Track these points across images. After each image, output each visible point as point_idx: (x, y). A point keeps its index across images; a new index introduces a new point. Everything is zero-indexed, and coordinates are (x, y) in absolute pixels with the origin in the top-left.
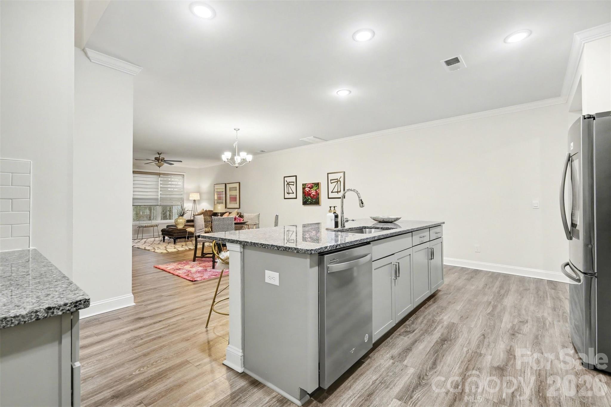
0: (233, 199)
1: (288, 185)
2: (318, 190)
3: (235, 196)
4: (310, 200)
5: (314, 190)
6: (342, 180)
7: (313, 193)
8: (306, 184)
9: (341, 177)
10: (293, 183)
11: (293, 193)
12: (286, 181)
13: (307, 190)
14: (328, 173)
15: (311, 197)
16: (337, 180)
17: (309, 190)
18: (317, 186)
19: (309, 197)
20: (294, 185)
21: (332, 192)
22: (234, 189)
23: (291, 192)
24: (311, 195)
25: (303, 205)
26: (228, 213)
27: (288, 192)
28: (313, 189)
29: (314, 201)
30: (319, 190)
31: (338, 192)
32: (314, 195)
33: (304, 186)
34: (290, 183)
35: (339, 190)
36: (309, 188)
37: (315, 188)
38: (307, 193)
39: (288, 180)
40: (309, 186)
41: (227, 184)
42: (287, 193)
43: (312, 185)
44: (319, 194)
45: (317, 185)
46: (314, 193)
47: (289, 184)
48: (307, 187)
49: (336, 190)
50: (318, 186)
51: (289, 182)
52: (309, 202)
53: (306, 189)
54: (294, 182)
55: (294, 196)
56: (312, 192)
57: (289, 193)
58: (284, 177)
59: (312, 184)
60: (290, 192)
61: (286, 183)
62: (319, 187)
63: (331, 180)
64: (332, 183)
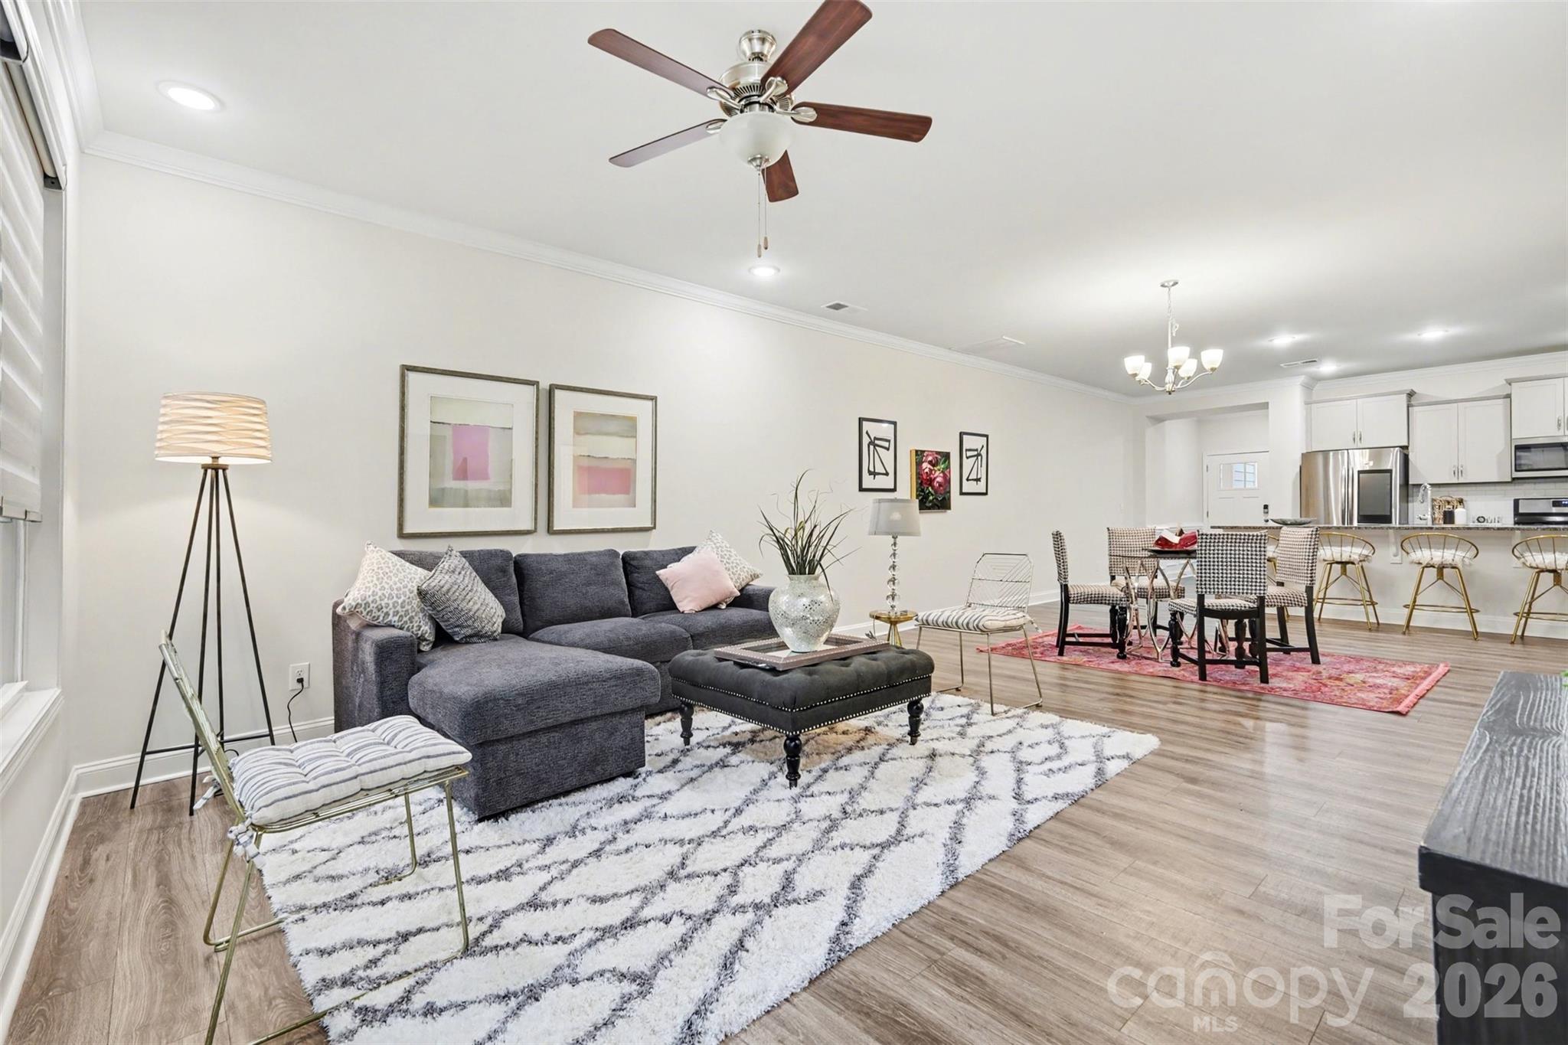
1: (872, 447)
2: (947, 472)
5: (939, 470)
6: (984, 452)
7: (937, 479)
8: (924, 451)
9: (983, 446)
10: (886, 444)
11: (887, 474)
12: (867, 433)
13: (927, 470)
14: (961, 433)
15: (933, 487)
16: (976, 453)
17: (929, 469)
18: (944, 461)
19: (930, 489)
20: (888, 449)
21: (968, 479)
23: (879, 469)
24: (935, 484)
27: (871, 469)
29: (939, 499)
30: (949, 472)
31: (976, 480)
32: (940, 485)
33: (918, 458)
34: (877, 442)
35: (979, 475)
36: (930, 463)
37: (943, 466)
38: (925, 477)
39: (873, 430)
40: (930, 458)
42: (870, 473)
43: (936, 458)
44: (947, 484)
45: (944, 458)
46: (939, 480)
47: (875, 445)
48: (925, 461)
50: (948, 461)
51: (875, 438)
52: (931, 501)
53: (925, 465)
54: (889, 441)
55: (888, 482)
56: (936, 474)
57: (874, 474)
58: (861, 420)
59: (938, 453)
60: (876, 471)
61: (866, 440)
62: (949, 463)
63: (967, 450)
64: (967, 458)
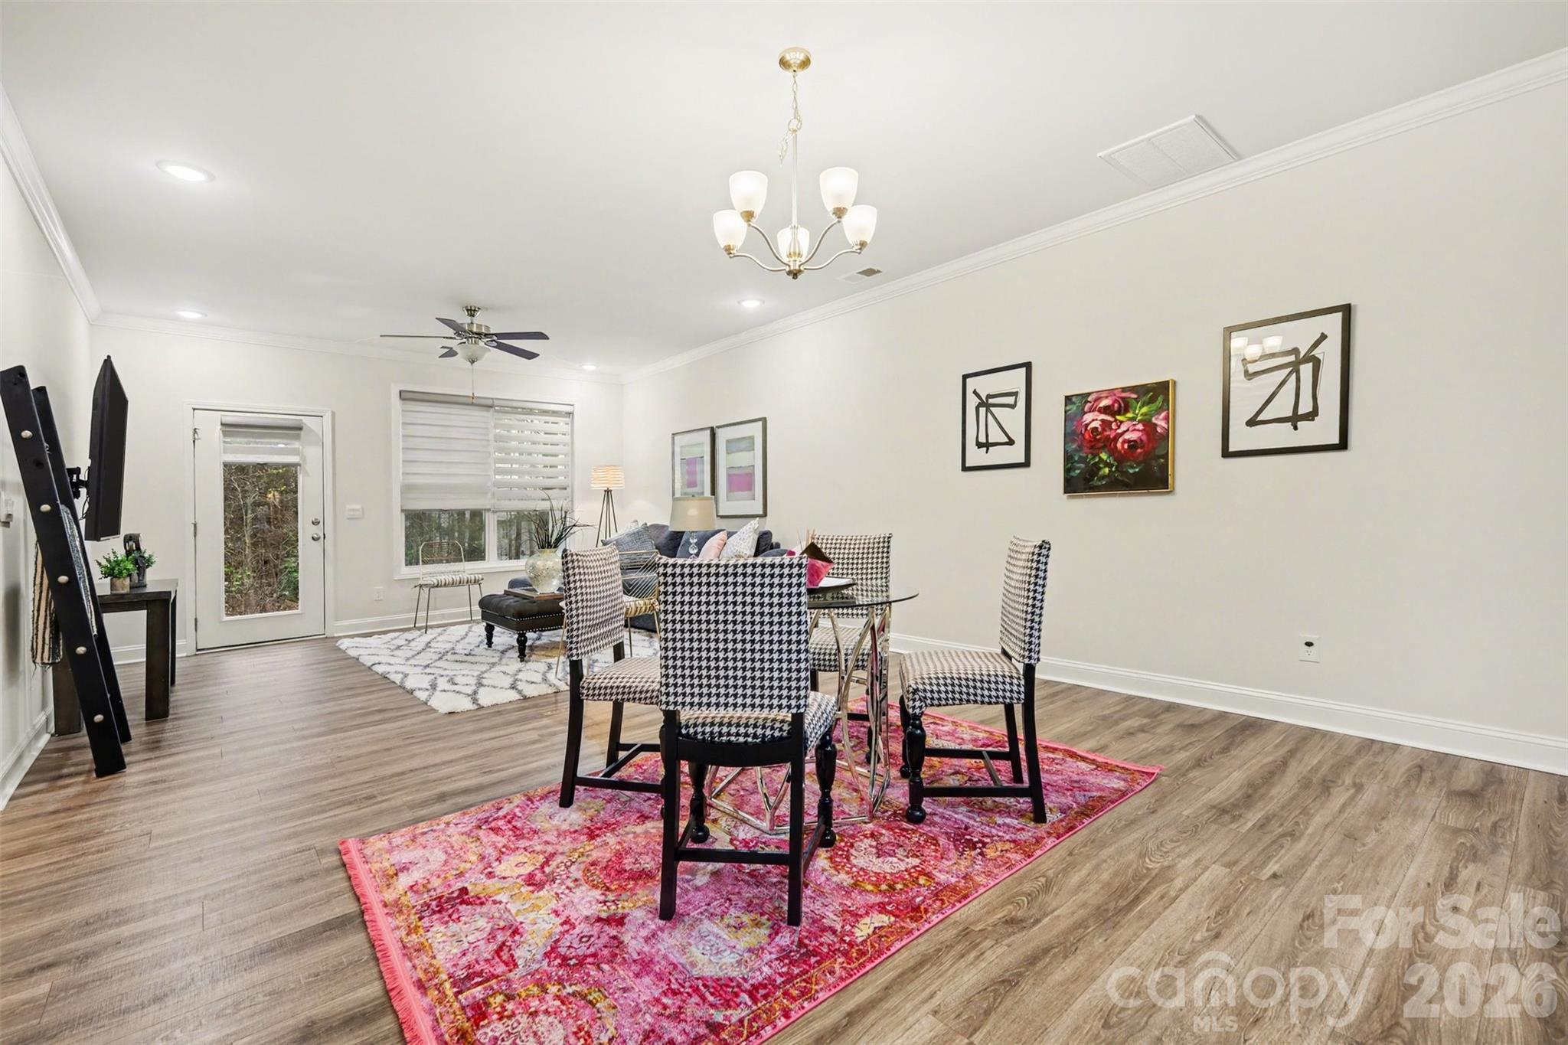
0: (742, 481)
1: (982, 410)
2: (1158, 420)
3: (747, 471)
4: (1107, 470)
5: (1133, 419)
6: (1330, 354)
7: (1127, 436)
8: (1089, 394)
9: (1323, 337)
10: (1010, 400)
11: (1011, 442)
12: (975, 392)
13: (1095, 425)
14: (1231, 329)
15: (1113, 452)
16: (1292, 358)
17: (1103, 421)
18: (1152, 401)
19: (1104, 456)
20: (1014, 406)
21: (1252, 423)
22: (743, 445)
23: (996, 436)
24: (1119, 445)
25: (1066, 492)
26: (722, 535)
27: (982, 439)
28: (1130, 415)
29: (1131, 471)
30: (1167, 419)
31: (1294, 419)
32: (1133, 445)
33: (1073, 408)
34: (991, 401)
35: (1305, 407)
36: (1106, 410)
37: (1145, 409)
38: (1089, 436)
39: (985, 386)
40: (1104, 403)
41: (718, 427)
42: (979, 445)
43: (1123, 399)
44: (1165, 437)
45: (1159, 393)
46: (1131, 436)
48: (1091, 410)
49: (1282, 406)
50: (1160, 399)
51: (989, 396)
52: (1104, 477)
53: (1090, 417)
54: (1015, 394)
55: (1017, 454)
56: (1123, 428)
57: (987, 445)
58: (965, 377)
59: (1124, 390)
60: (990, 441)
61: (972, 402)
62: (1166, 400)
64: (1249, 376)
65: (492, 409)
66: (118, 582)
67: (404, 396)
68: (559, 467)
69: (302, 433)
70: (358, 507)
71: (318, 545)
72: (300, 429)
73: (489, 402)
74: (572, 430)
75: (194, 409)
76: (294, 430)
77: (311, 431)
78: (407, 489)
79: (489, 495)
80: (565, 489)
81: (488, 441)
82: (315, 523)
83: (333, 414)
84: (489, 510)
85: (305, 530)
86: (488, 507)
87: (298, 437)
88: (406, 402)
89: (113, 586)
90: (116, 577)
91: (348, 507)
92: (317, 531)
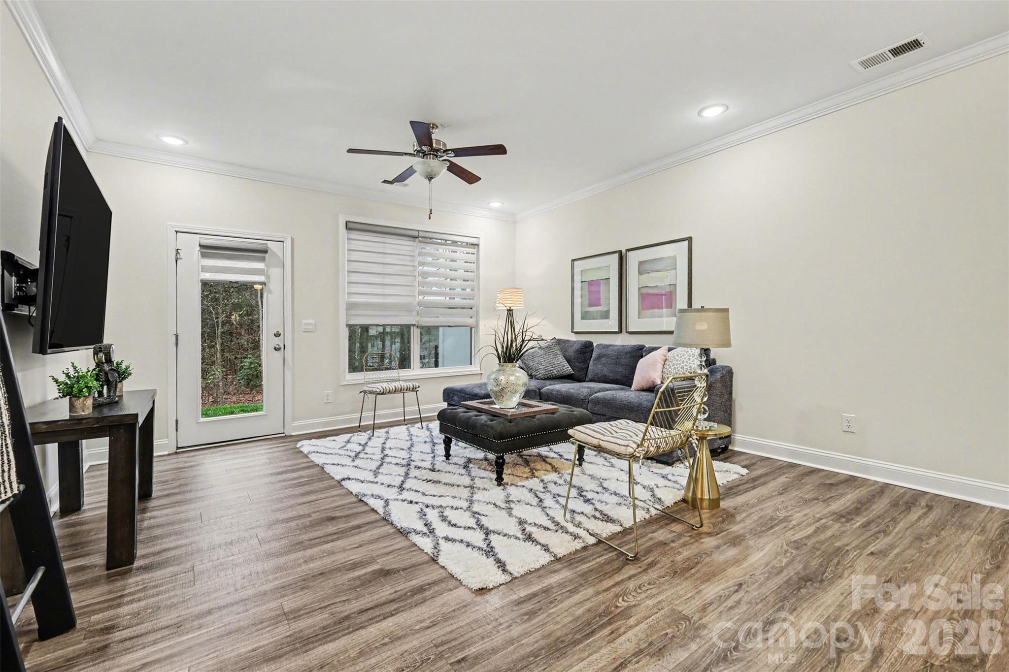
41: (628, 250)
65: (417, 240)
66: (78, 403)
67: (350, 226)
68: (467, 290)
69: (267, 256)
70: (313, 322)
71: (278, 354)
72: (266, 252)
73: (416, 234)
74: (478, 259)
75: (177, 232)
76: (259, 253)
77: (275, 254)
78: (351, 306)
79: (414, 313)
80: (471, 308)
81: (414, 266)
82: (277, 335)
83: (292, 240)
84: (414, 325)
85: (267, 342)
86: (414, 323)
87: (263, 260)
88: (349, 231)
89: (72, 407)
90: (75, 396)
91: (304, 321)
92: (278, 341)
